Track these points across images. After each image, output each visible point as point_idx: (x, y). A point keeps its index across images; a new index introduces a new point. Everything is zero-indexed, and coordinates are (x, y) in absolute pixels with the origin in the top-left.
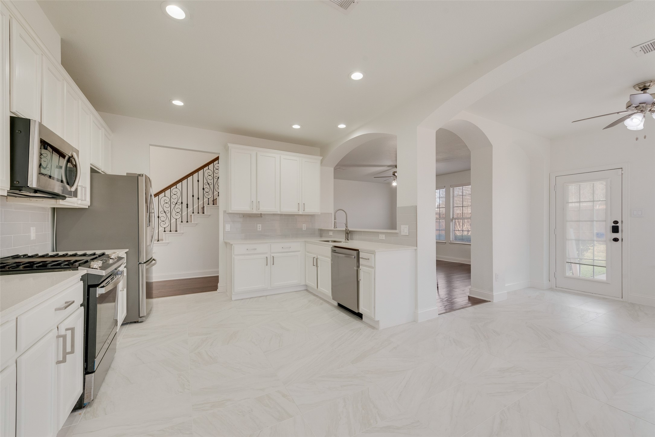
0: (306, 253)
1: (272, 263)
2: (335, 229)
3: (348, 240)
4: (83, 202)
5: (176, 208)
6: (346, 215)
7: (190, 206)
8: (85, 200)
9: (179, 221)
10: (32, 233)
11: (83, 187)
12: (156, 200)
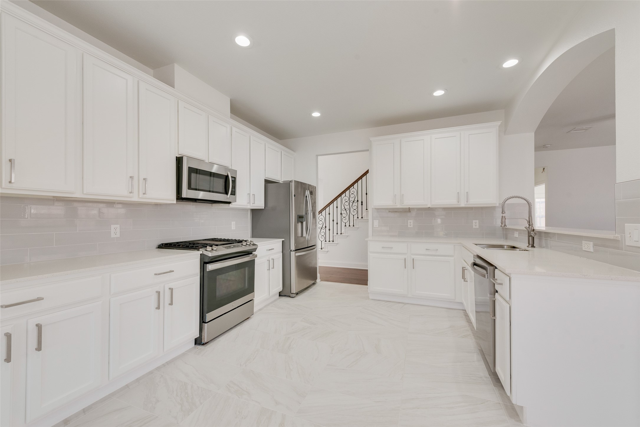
1: (412, 267)
3: (533, 246)
4: (254, 205)
5: (353, 206)
6: (529, 205)
7: (364, 203)
8: (254, 203)
9: (356, 217)
10: (232, 225)
11: (253, 195)
12: (339, 199)
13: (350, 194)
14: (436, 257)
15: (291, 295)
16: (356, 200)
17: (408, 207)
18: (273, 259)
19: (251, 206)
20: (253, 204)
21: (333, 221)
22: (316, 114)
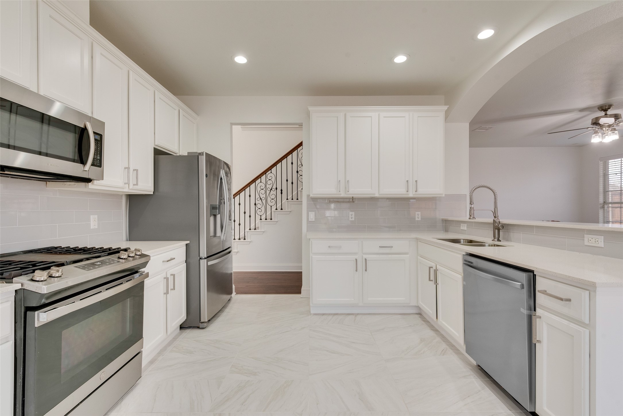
0: (419, 257)
1: (364, 269)
2: (470, 220)
3: (498, 239)
4: (136, 187)
5: (271, 195)
6: (494, 196)
7: (284, 192)
8: (137, 184)
9: (274, 209)
10: (91, 221)
11: (134, 170)
12: (252, 186)
13: (267, 180)
14: (390, 256)
15: (201, 325)
16: (274, 187)
17: (351, 196)
18: (174, 275)
19: (130, 188)
20: (134, 185)
21: (245, 213)
22: (241, 59)
